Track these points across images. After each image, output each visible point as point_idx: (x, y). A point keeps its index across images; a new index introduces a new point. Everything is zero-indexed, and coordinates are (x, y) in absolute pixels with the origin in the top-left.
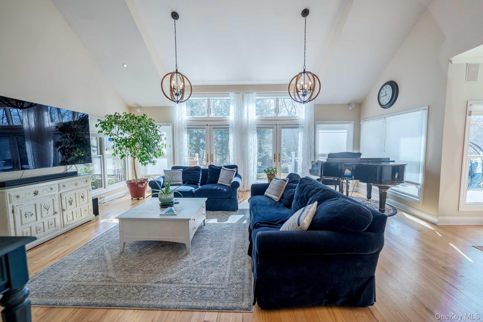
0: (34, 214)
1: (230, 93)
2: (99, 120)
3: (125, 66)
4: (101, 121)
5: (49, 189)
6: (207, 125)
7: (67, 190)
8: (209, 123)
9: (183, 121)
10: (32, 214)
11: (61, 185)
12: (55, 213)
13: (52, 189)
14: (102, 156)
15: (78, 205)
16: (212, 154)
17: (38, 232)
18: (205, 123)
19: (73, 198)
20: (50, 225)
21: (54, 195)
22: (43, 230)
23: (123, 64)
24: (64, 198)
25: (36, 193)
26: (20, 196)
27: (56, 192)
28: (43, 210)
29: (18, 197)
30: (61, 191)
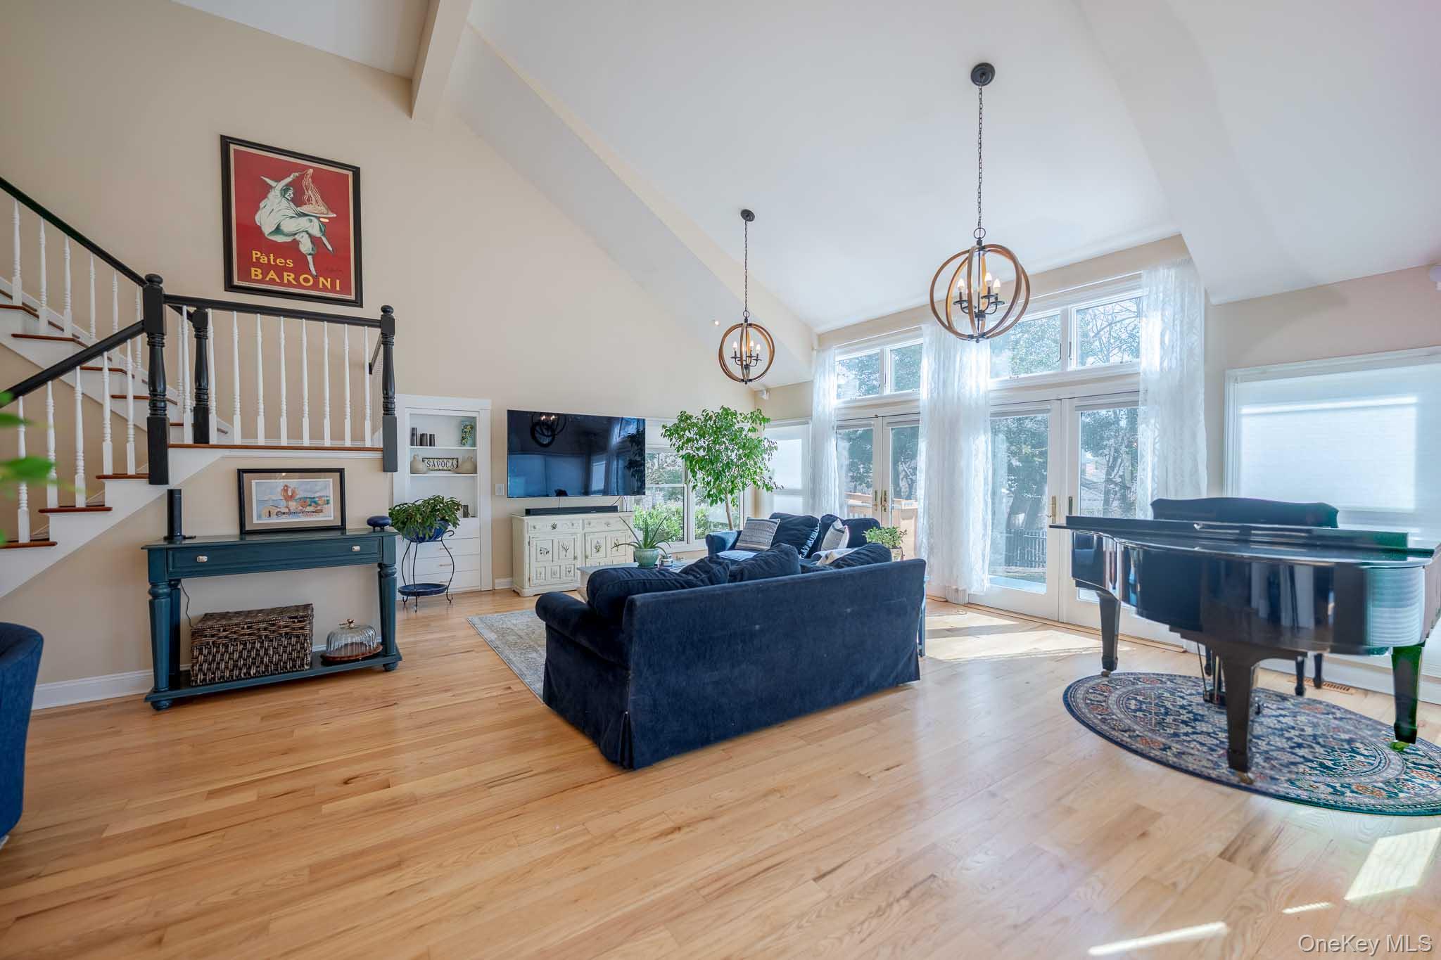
0: (551, 552)
1: (923, 326)
3: (717, 323)
5: (570, 525)
6: (877, 416)
7: (595, 530)
8: (880, 412)
9: (827, 410)
11: (586, 522)
12: (575, 558)
13: (573, 525)
15: (608, 554)
16: (885, 492)
17: (553, 576)
18: (872, 412)
19: (602, 542)
20: (568, 572)
21: (575, 534)
23: (714, 321)
24: (589, 541)
25: (554, 527)
26: (537, 527)
27: (579, 530)
28: (561, 549)
29: (534, 527)
30: (586, 530)
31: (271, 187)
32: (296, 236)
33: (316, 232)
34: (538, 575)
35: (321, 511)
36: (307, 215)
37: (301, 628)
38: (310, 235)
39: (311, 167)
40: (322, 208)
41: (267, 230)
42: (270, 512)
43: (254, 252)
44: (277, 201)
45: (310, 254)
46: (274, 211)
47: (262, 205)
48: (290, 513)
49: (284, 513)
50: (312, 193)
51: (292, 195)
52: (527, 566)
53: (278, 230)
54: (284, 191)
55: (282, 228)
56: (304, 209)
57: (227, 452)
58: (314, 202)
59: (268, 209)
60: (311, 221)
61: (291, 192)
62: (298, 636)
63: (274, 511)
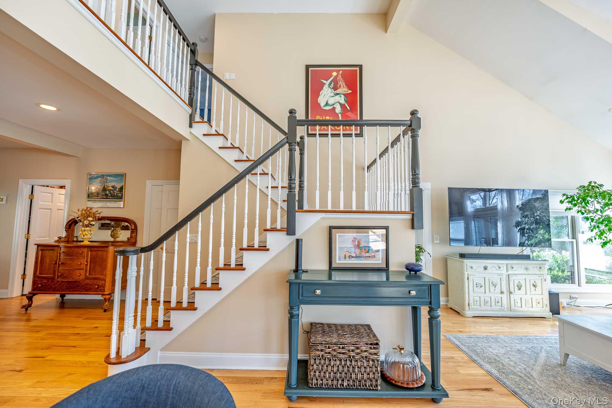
0: (483, 286)
2: (564, 195)
4: (567, 195)
5: (497, 268)
7: (516, 272)
10: (482, 286)
11: (509, 266)
12: (502, 293)
13: (499, 268)
14: (574, 241)
15: (528, 292)
17: (486, 304)
19: (523, 283)
20: (497, 303)
21: (502, 274)
22: (490, 304)
24: (512, 281)
25: (485, 268)
26: (474, 267)
27: (504, 271)
28: (491, 285)
29: (472, 268)
30: (509, 272)
31: (324, 84)
32: (334, 105)
33: (343, 101)
34: (475, 303)
35: (374, 256)
36: (338, 94)
37: (376, 354)
38: (340, 104)
39: (341, 70)
40: (346, 89)
41: (322, 105)
42: (345, 255)
43: (317, 116)
44: (327, 90)
45: (340, 113)
46: (326, 95)
47: (321, 93)
48: (356, 257)
49: (353, 257)
50: (341, 83)
51: (333, 86)
52: (467, 295)
53: (327, 104)
54: (330, 84)
55: (329, 102)
56: (338, 91)
57: (323, 215)
58: (342, 87)
59: (323, 94)
60: (341, 96)
61: (332, 84)
62: (373, 360)
63: (347, 255)
